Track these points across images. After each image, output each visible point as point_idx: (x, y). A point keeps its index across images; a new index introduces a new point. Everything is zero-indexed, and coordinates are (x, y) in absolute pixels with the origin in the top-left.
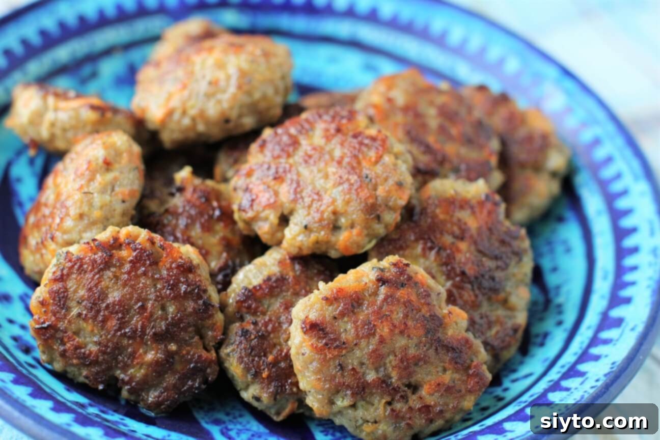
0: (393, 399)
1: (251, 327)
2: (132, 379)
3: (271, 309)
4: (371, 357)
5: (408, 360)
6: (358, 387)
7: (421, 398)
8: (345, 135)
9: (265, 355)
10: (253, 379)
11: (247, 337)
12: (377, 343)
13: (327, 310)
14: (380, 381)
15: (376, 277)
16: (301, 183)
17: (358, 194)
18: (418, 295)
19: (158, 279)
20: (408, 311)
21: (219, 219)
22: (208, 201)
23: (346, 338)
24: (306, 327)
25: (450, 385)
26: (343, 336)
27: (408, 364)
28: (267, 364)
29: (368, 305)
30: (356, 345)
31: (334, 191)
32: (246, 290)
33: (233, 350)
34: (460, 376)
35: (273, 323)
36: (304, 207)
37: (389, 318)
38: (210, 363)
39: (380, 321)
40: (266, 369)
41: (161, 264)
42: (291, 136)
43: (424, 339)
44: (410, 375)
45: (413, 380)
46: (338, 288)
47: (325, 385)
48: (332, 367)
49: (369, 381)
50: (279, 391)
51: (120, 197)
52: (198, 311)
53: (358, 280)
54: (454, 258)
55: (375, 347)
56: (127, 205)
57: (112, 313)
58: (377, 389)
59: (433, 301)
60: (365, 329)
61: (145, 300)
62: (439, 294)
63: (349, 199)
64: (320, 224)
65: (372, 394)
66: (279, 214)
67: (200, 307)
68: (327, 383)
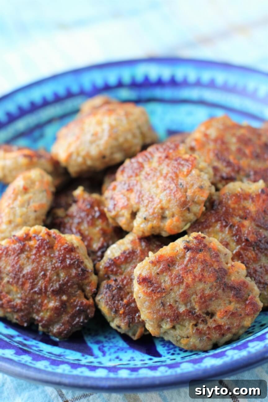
0: (197, 323)
1: (113, 283)
2: (42, 319)
3: (126, 271)
4: (181, 297)
5: (205, 297)
6: (174, 316)
7: (215, 321)
8: (171, 159)
9: (122, 300)
10: (114, 314)
11: (110, 289)
12: (184, 288)
13: (153, 269)
14: (188, 312)
15: (184, 247)
16: (143, 192)
17: (175, 196)
18: (211, 256)
19: (53, 257)
20: (204, 266)
21: (99, 217)
22: (92, 207)
23: (165, 286)
24: (139, 280)
25: (233, 311)
26: (163, 284)
27: (205, 300)
28: (123, 305)
29: (179, 264)
30: (171, 290)
31: (161, 195)
32: (110, 260)
33: (102, 298)
34: (241, 305)
35: (127, 279)
36: (144, 206)
37: (192, 272)
38: (89, 306)
39: (186, 274)
40: (122, 308)
41: (55, 248)
42: (139, 163)
43: (215, 283)
44: (207, 306)
45: (209, 310)
46: (159, 255)
47: (154, 316)
48: (158, 304)
49: (181, 312)
50: (131, 321)
51: (33, 209)
52: (78, 275)
53: (173, 249)
54: (241, 231)
55: (183, 290)
56: (38, 213)
57: (26, 279)
58: (186, 316)
59: (221, 259)
60: (177, 279)
61: (46, 270)
62: (226, 254)
63: (170, 199)
64: (153, 216)
65: (184, 320)
66: (130, 212)
67: (80, 272)
68: (155, 314)
